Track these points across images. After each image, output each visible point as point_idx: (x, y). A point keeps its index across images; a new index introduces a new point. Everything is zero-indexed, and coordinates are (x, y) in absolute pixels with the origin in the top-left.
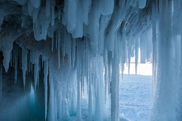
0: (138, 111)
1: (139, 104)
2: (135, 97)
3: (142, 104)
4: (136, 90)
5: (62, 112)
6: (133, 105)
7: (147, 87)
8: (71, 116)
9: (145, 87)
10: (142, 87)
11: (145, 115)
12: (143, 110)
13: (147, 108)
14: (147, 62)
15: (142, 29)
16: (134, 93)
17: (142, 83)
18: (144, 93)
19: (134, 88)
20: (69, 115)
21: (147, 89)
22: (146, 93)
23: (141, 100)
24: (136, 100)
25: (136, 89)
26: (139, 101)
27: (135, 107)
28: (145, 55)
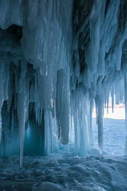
0: (113, 150)
1: (113, 145)
2: (109, 139)
3: (116, 144)
4: (109, 133)
5: (54, 145)
6: (107, 146)
7: (119, 130)
8: (60, 149)
9: (118, 130)
10: (114, 130)
11: (119, 153)
12: (117, 149)
13: (120, 148)
14: (121, 103)
15: (116, 79)
16: (108, 135)
17: (114, 127)
18: (117, 135)
19: (107, 131)
20: (58, 149)
21: (120, 132)
22: (119, 135)
23: (115, 141)
24: (110, 141)
25: (109, 131)
26: (113, 142)
27: (110, 147)
28: (119, 98)
